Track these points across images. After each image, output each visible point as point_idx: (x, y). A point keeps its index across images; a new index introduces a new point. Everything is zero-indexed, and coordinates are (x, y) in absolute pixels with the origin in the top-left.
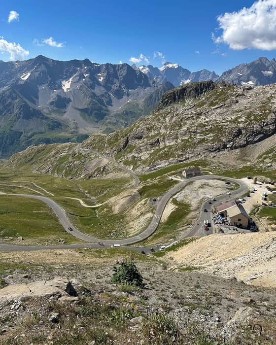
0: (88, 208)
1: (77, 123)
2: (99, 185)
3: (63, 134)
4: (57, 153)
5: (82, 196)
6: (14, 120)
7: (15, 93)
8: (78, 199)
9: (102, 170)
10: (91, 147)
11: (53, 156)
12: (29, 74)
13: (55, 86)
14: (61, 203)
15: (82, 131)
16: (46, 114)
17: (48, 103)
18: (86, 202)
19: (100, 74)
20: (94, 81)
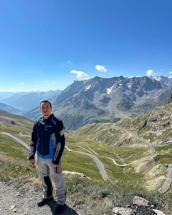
0: (118, 166)
1: (114, 111)
2: (126, 151)
3: (106, 118)
4: (101, 129)
5: (115, 157)
6: (80, 110)
7: (82, 96)
8: (112, 159)
9: (128, 141)
10: (122, 126)
11: (99, 130)
12: (90, 86)
13: (103, 92)
14: (102, 160)
15: (117, 116)
16: (98, 106)
17: (98, 101)
18: (117, 162)
19: (129, 83)
20: (125, 87)
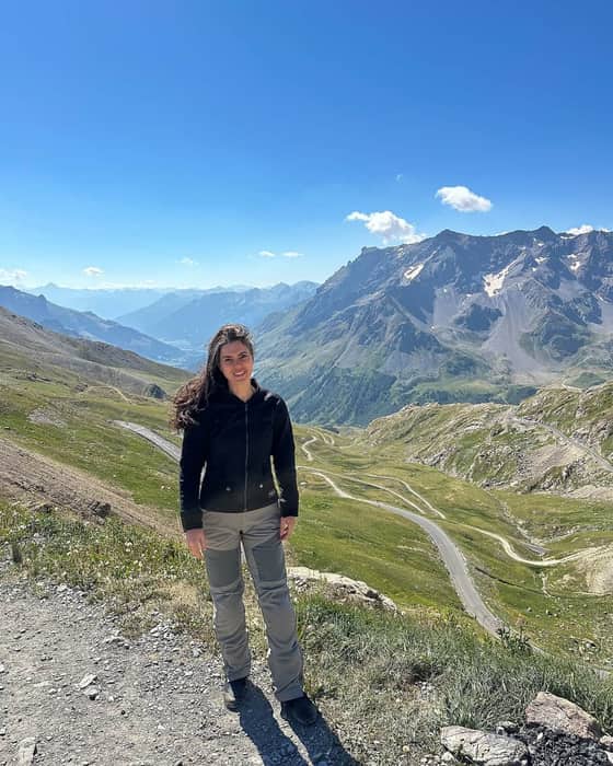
0: (522, 564)
1: (510, 363)
2: (554, 510)
3: (478, 385)
4: (459, 424)
5: (511, 532)
6: (383, 352)
7: (391, 303)
8: (501, 539)
9: (564, 474)
10: (541, 416)
11: (452, 430)
12: (421, 267)
13: (470, 287)
14: (459, 539)
15: (522, 380)
16: (447, 342)
17: (451, 321)
18: (519, 549)
19: (573, 256)
20: (558, 270)
